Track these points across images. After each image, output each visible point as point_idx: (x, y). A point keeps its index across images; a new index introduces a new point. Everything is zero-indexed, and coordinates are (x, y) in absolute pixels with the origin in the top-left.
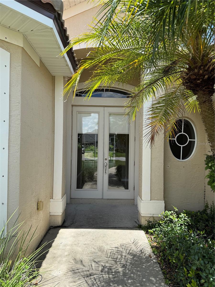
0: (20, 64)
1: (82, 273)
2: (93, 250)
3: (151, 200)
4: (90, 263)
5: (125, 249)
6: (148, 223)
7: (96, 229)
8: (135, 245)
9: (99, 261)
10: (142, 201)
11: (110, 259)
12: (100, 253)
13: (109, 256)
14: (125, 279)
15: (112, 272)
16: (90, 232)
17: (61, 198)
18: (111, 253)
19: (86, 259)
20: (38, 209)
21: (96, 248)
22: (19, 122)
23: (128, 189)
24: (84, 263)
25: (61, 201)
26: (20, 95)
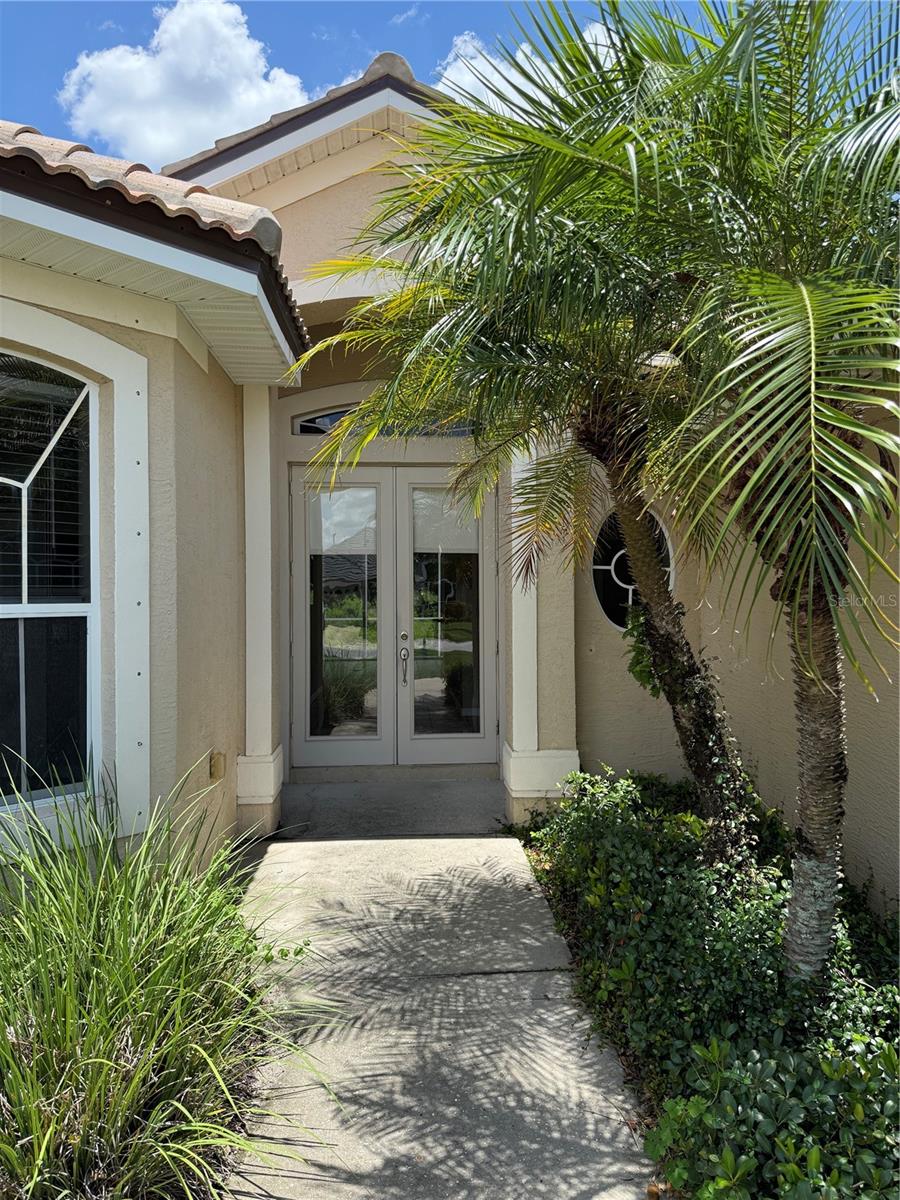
0: (172, 384)
1: (344, 925)
2: (370, 881)
3: (538, 750)
4: (364, 907)
5: (459, 877)
6: (532, 819)
7: (378, 839)
8: (489, 869)
9: (388, 903)
10: (514, 754)
11: (418, 897)
12: (390, 888)
13: (414, 892)
14: (457, 929)
15: (424, 920)
16: (360, 847)
17: (270, 752)
18: (420, 886)
19: (353, 900)
20: (211, 775)
21: (378, 877)
22: (172, 534)
23: (478, 731)
24: (348, 907)
25: (271, 760)
26: (172, 464)
